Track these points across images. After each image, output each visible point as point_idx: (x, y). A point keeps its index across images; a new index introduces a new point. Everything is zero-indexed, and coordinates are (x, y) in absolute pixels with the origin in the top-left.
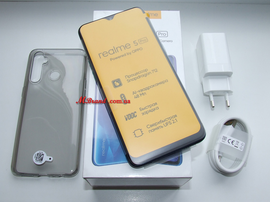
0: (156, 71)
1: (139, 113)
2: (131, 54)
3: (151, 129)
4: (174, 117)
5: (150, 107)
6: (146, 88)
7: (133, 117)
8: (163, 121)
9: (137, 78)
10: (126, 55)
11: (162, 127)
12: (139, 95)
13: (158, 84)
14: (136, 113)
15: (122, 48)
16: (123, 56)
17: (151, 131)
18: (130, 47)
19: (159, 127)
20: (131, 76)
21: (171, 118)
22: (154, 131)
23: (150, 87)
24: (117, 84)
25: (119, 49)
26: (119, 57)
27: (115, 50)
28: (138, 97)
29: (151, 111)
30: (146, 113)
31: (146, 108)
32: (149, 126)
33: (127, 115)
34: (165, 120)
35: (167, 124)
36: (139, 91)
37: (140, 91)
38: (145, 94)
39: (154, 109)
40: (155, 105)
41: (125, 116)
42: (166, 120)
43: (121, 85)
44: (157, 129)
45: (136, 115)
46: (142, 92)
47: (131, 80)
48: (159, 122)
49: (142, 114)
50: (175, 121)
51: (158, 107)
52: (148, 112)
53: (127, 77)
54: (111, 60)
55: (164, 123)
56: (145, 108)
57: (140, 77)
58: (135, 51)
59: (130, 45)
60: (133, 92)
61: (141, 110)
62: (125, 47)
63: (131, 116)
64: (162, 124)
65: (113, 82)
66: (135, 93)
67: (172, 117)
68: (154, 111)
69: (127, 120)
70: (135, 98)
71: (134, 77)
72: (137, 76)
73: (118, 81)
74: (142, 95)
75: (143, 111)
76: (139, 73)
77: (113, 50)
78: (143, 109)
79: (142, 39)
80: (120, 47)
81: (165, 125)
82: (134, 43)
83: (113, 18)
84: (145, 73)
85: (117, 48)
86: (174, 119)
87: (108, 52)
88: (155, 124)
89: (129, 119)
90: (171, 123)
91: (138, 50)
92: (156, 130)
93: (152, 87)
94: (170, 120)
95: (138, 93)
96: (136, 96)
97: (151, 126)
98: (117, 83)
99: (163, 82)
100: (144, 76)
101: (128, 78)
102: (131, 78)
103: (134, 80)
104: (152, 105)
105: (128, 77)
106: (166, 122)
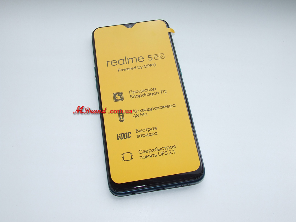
0: (165, 93)
1: (133, 135)
2: (142, 68)
3: (143, 155)
4: (173, 148)
5: (148, 130)
6: (149, 109)
7: (126, 138)
8: (158, 150)
9: (142, 96)
10: (136, 69)
11: (156, 156)
12: (139, 115)
13: (163, 107)
14: (130, 133)
15: (134, 60)
16: (132, 69)
17: (142, 157)
18: (143, 60)
19: (152, 156)
20: (136, 92)
21: (168, 148)
22: (145, 158)
23: (154, 109)
24: (119, 98)
25: (130, 60)
26: (128, 69)
27: (126, 61)
28: (138, 116)
29: (149, 135)
30: (142, 136)
31: (144, 130)
32: (141, 152)
33: (120, 134)
34: (161, 149)
35: (162, 153)
36: (140, 111)
37: (142, 110)
38: (146, 115)
39: (152, 134)
40: (154, 129)
41: (118, 135)
42: (163, 149)
43: (122, 99)
44: (150, 157)
45: (130, 136)
46: (144, 112)
47: (134, 97)
48: (154, 150)
49: (137, 136)
50: (172, 152)
51: (157, 133)
52: (144, 135)
53: (131, 92)
54: (118, 70)
55: (160, 152)
56: (142, 131)
57: (145, 95)
58: (148, 66)
59: (143, 58)
60: (134, 110)
61: (137, 131)
62: (138, 60)
63: (125, 136)
64: (156, 153)
65: (115, 95)
66: (135, 112)
67: (170, 148)
68: (151, 135)
69: (118, 139)
70: (134, 117)
71: (139, 94)
72: (143, 93)
73: (121, 94)
74: (142, 115)
75: (139, 134)
76: (146, 90)
77: (123, 60)
78: (139, 131)
79: (158, 55)
80: (132, 59)
81: (160, 155)
82: (149, 57)
83: (132, 26)
84: (152, 92)
85: (128, 59)
86: (172, 150)
87: (117, 62)
88: (149, 150)
89: (121, 139)
90: (167, 154)
91: (151, 65)
92: (148, 158)
93: (156, 108)
94: (166, 150)
95: (139, 113)
96: (135, 115)
97: (144, 152)
98: (118, 96)
99: (170, 105)
100: (150, 94)
101: (131, 94)
102: (136, 94)
103: (138, 97)
104: (151, 129)
105: (133, 92)
106: (162, 151)
